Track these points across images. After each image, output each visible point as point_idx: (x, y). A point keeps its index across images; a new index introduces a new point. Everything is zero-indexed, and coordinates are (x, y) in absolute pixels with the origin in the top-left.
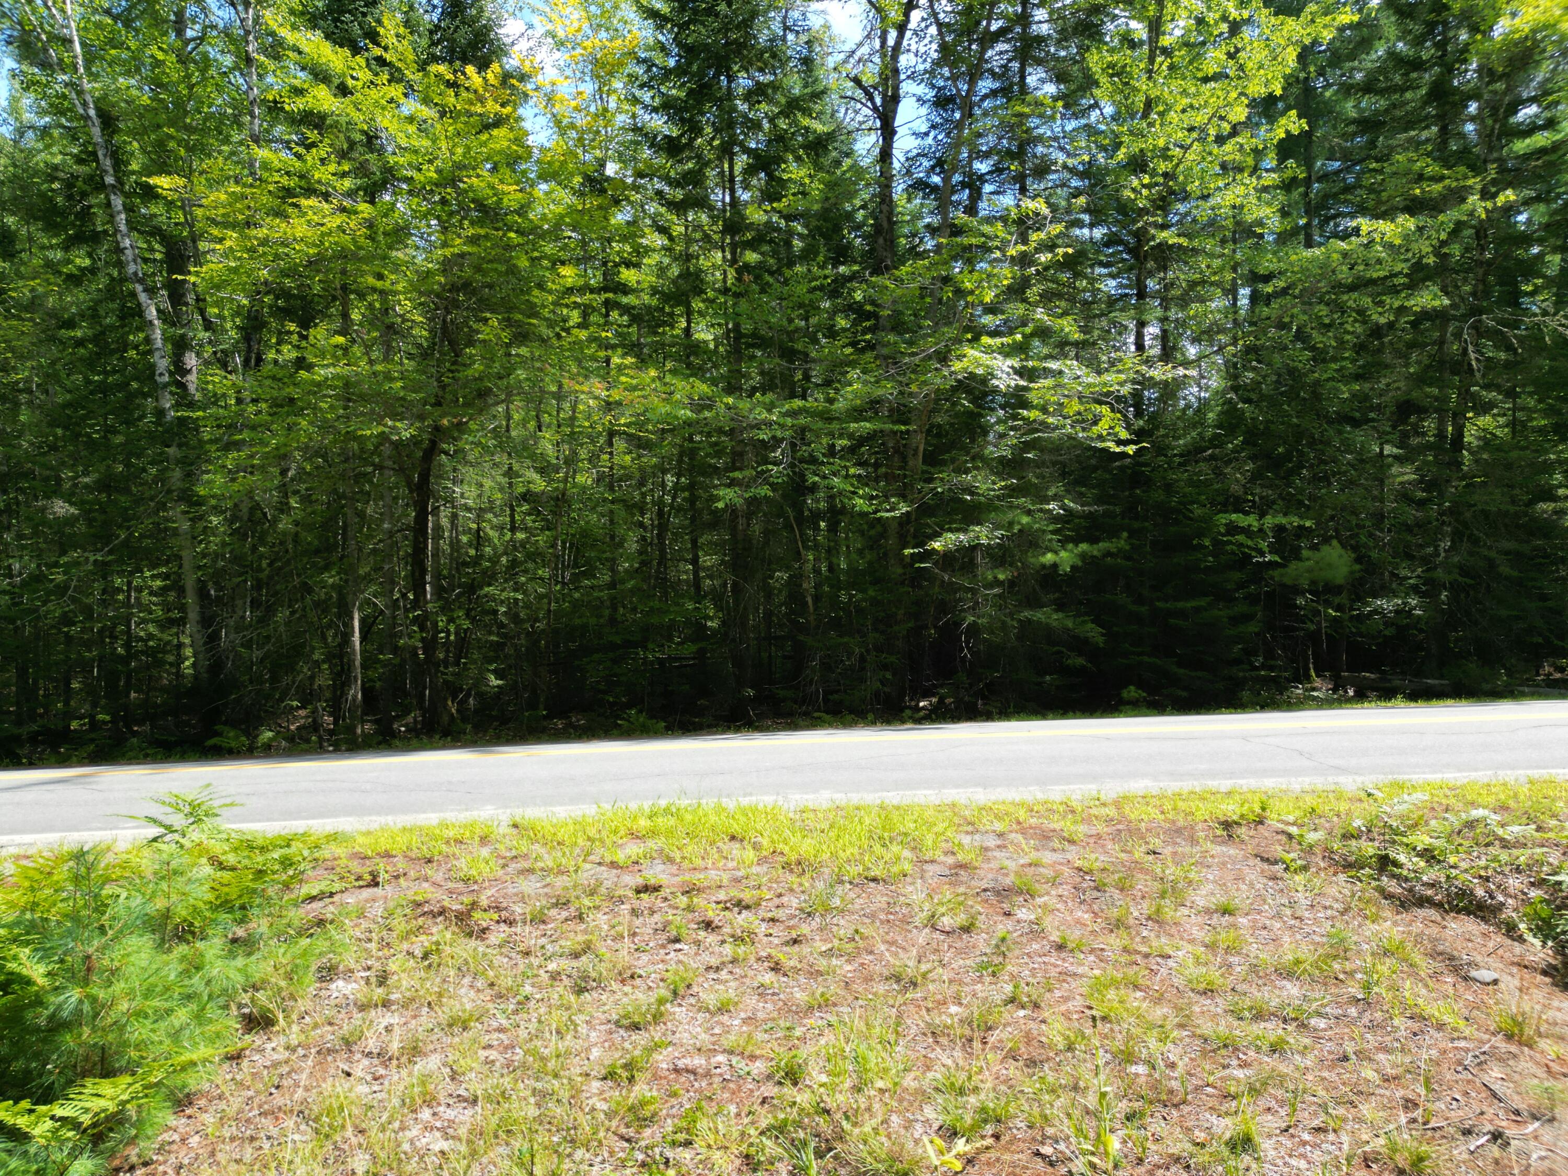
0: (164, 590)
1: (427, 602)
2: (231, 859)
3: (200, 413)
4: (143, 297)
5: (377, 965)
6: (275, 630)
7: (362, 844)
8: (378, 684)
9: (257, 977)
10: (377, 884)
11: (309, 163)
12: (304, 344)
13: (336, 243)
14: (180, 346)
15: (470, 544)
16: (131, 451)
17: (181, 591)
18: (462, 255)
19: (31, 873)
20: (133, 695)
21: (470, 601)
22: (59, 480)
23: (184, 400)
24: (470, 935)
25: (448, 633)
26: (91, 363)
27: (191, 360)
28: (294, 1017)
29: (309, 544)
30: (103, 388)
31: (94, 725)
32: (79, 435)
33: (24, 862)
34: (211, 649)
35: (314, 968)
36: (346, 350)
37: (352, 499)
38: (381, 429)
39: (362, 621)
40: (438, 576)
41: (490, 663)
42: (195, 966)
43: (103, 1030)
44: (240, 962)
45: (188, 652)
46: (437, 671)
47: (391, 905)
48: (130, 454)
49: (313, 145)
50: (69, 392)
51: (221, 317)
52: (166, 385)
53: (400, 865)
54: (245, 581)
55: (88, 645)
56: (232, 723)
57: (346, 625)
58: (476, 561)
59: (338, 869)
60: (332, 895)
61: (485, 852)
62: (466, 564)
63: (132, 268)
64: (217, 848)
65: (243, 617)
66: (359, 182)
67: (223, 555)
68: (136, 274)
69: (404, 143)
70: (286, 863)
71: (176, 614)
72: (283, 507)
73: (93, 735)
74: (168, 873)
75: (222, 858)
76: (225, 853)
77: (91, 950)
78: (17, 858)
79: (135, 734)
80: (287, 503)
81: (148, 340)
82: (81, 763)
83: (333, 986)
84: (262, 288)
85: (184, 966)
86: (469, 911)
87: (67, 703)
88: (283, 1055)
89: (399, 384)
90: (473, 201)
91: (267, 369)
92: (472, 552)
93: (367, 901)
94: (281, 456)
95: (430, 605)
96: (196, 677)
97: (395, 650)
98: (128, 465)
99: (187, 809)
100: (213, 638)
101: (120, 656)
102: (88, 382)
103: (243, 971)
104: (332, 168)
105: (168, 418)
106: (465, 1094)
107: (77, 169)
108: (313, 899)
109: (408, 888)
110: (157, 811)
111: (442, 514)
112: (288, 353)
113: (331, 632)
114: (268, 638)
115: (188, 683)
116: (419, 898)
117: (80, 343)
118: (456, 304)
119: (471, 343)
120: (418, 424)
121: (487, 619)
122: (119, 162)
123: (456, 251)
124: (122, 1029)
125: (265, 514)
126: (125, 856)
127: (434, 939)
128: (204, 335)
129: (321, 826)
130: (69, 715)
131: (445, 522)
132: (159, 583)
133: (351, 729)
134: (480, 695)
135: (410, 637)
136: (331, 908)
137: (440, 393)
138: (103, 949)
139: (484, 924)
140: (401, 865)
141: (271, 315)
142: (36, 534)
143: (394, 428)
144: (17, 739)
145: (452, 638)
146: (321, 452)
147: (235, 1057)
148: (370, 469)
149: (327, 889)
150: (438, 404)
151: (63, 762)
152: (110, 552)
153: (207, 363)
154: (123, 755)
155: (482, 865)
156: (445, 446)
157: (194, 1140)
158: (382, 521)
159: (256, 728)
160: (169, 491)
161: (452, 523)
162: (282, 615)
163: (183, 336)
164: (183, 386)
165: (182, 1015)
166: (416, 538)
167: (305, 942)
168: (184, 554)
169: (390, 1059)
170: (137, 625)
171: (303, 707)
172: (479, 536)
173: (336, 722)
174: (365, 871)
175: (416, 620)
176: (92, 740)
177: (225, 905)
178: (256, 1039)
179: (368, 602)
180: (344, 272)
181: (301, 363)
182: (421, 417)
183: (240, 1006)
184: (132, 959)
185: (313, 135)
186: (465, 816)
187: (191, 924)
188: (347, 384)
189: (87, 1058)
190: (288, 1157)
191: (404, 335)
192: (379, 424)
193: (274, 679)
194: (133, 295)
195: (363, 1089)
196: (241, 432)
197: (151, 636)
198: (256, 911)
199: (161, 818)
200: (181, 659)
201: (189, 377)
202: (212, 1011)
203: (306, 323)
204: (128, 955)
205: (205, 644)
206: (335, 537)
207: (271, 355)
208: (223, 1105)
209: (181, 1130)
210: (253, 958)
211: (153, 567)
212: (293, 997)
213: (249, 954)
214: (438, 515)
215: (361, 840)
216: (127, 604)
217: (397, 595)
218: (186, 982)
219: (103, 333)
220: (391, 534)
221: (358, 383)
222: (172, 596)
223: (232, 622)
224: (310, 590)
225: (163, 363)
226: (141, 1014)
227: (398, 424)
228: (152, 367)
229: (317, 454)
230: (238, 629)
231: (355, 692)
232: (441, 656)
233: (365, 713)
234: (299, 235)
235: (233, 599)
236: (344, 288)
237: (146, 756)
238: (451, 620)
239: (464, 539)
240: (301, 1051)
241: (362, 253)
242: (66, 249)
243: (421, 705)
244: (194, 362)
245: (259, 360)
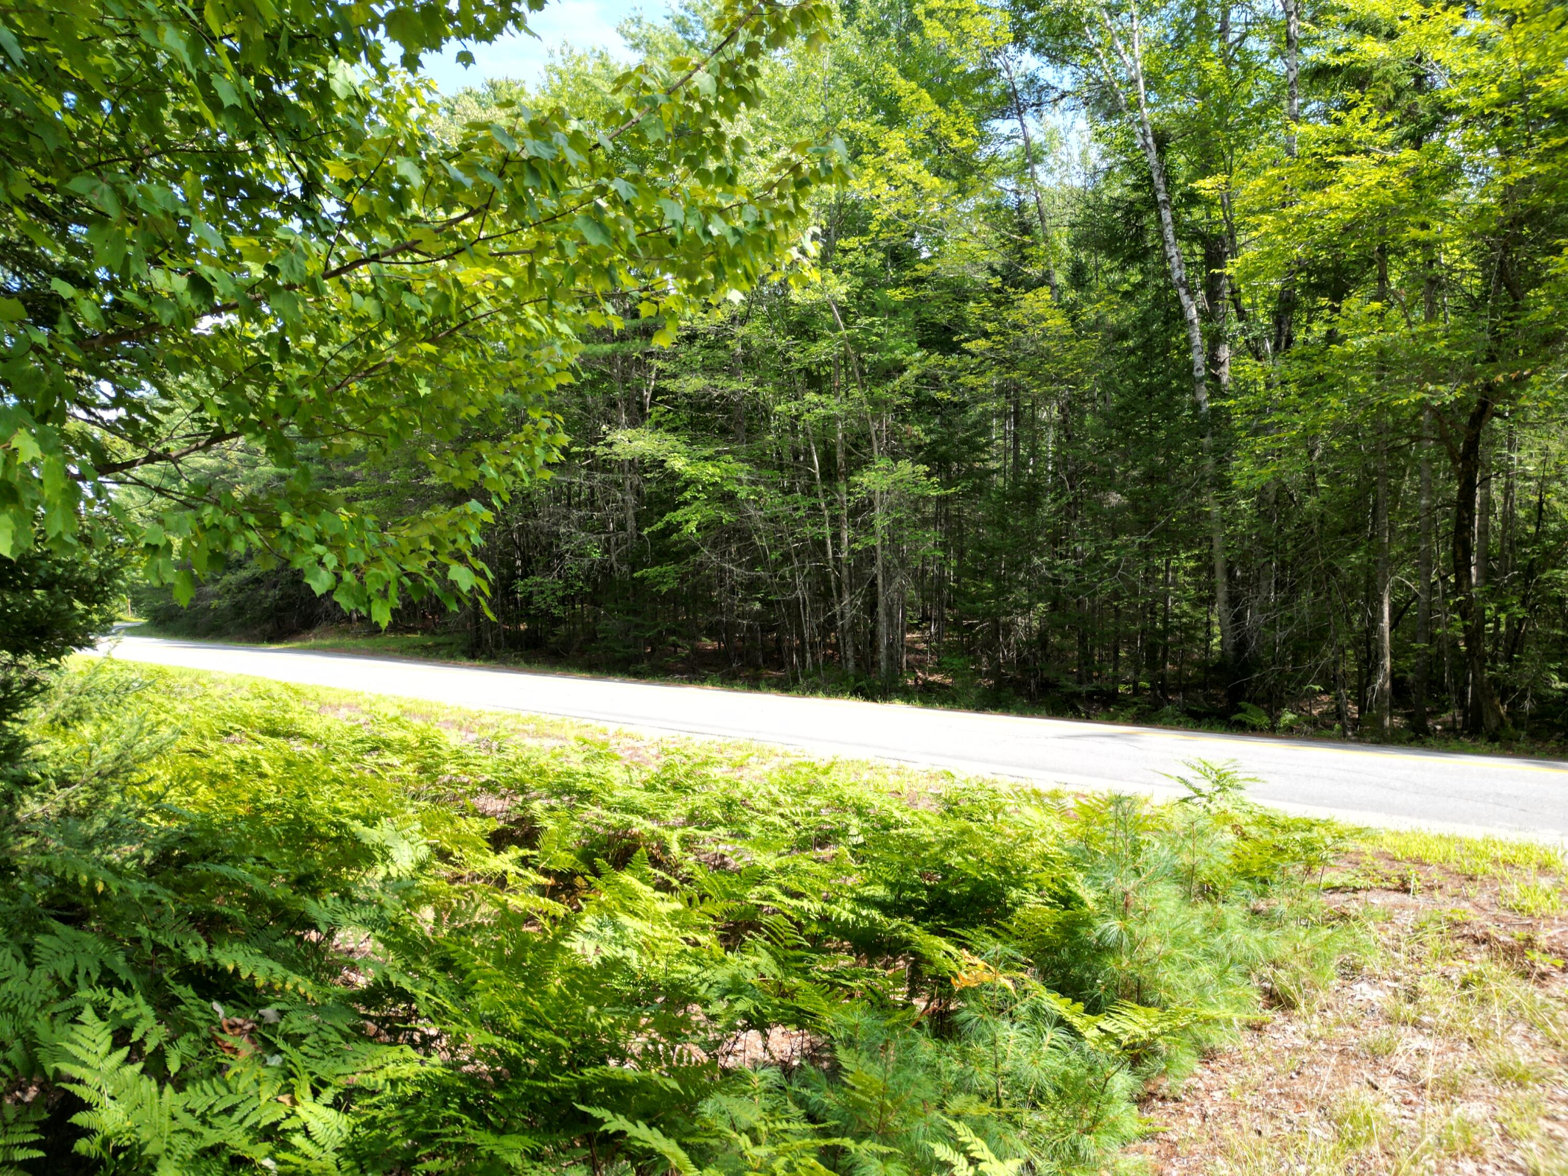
0: (1196, 571)
1: (1470, 586)
2: (1253, 831)
3: (1232, 402)
4: (1185, 300)
5: (1407, 979)
6: (1299, 612)
7: (1389, 844)
8: (1410, 676)
9: (1276, 954)
10: (1407, 891)
11: (1349, 125)
12: (1336, 317)
13: (1373, 203)
14: (1215, 340)
15: (1529, 519)
16: (1172, 443)
17: (1211, 571)
18: (1530, 179)
19: (1087, 810)
20: (1169, 666)
21: (1527, 585)
22: (1113, 474)
23: (1217, 391)
24: (1526, 976)
25: (1498, 623)
26: (1140, 368)
27: (1224, 353)
28: (1316, 1007)
29: (1336, 524)
30: (1149, 391)
31: (1137, 691)
32: (1128, 434)
33: (1082, 800)
34: (1237, 628)
35: (1336, 962)
36: (1381, 315)
37: (1384, 475)
38: (1420, 395)
39: (1393, 607)
40: (1485, 557)
41: (1553, 660)
42: (1217, 926)
43: (1139, 963)
44: (1260, 934)
45: (1216, 630)
46: (1482, 667)
47: (1424, 918)
48: (1170, 447)
49: (1355, 105)
50: (1122, 396)
51: (1254, 306)
52: (1201, 379)
53: (1434, 876)
54: (1270, 562)
55: (1133, 619)
56: (1256, 702)
57: (1374, 610)
58: (1536, 539)
59: (1363, 865)
60: (1355, 890)
61: (1545, 883)
62: (1521, 543)
63: (1176, 274)
64: (1242, 819)
65: (1267, 598)
66: (1405, 129)
67: (1250, 536)
68: (1180, 279)
69: (1458, 69)
70: (1308, 846)
71: (1205, 593)
72: (1311, 488)
73: (1135, 699)
74: (1194, 833)
75: (1245, 829)
76: (1247, 824)
77: (1128, 888)
78: (1077, 795)
79: (1169, 702)
80: (1314, 484)
81: (1188, 340)
82: (1126, 722)
83: (1357, 987)
84: (1295, 267)
85: (1208, 923)
86: (1522, 949)
87: (1115, 669)
88: (1302, 1042)
89: (1444, 343)
90: (1547, 111)
91: (1295, 350)
92: (1531, 529)
93: (1395, 906)
94: (1308, 438)
95: (1474, 590)
96: (1223, 654)
97: (1431, 638)
98: (1168, 457)
99: (1214, 777)
100: (1239, 618)
101: (1158, 631)
102: (1137, 385)
103: (1263, 943)
104: (1373, 123)
105: (1204, 410)
106: (1520, 1162)
107: (1134, 196)
108: (1335, 889)
109: (1444, 903)
110: (1188, 774)
111: (1493, 487)
112: (1319, 329)
113: (1358, 617)
114: (1291, 619)
115: (1215, 658)
116: (1457, 918)
117: (1132, 351)
118: (1520, 240)
119: (1537, 283)
120: (1465, 386)
121: (1550, 608)
122: (1169, 180)
123: (1522, 175)
124: (1154, 968)
125: (1291, 497)
126: (1159, 811)
127: (1476, 968)
128: (1236, 325)
129: (1347, 819)
130: (1117, 680)
131: (1497, 495)
132: (1192, 564)
133: (1379, 721)
134: (1537, 697)
135: (1449, 625)
136: (1355, 904)
137: (1494, 346)
138: (1138, 889)
139: (1544, 969)
140: (1437, 877)
141: (1303, 293)
142: (1094, 522)
143: (1436, 392)
144: (1078, 695)
145: (1503, 629)
146: (1353, 429)
147: (1257, 1028)
148: (1404, 442)
149: (1351, 883)
150: (1492, 359)
151: (1112, 719)
152: (1152, 536)
153: (1238, 353)
154: (1160, 720)
155: (1541, 898)
156: (1500, 407)
157: (1218, 1095)
158: (1419, 497)
159: (1278, 709)
160: (1203, 479)
161: (1506, 496)
162: (1306, 596)
163: (1219, 331)
164: (1216, 378)
165: (1206, 971)
166: (1459, 513)
167: (1325, 932)
168: (1214, 536)
169: (1423, 1087)
170: (1174, 602)
171: (1326, 692)
172: (1541, 510)
173: (1360, 712)
174: (1393, 873)
175: (1457, 607)
176: (1135, 704)
177: (1247, 875)
178: (1275, 1016)
179: (1400, 585)
180: (1382, 232)
181: (1331, 337)
182: (1470, 377)
183: (1261, 979)
184: (1162, 904)
185: (1353, 95)
186: (1517, 837)
187: (1214, 886)
188: (1382, 353)
189: (1126, 985)
190: (1309, 1150)
191: (1452, 287)
192: (1419, 390)
193: (1296, 661)
194: (1177, 299)
195: (1389, 1108)
196: (1269, 415)
197: (1184, 614)
198: (1277, 888)
199: (1191, 780)
200: (1210, 635)
201: (1222, 369)
202: (1233, 974)
203: (1338, 294)
204: (1159, 900)
205: (1232, 622)
206: (1364, 517)
207: (1300, 336)
208: (1244, 1072)
209: (1206, 1079)
210: (1273, 934)
211: (1188, 548)
212: (1313, 985)
213: (1270, 930)
214: (1488, 487)
215: (1389, 839)
216: (1165, 582)
217: (1434, 578)
218: (1210, 940)
219: (1150, 340)
220: (1429, 510)
221: (1395, 348)
222: (1203, 577)
223: (1256, 603)
224: (1335, 571)
225: (1198, 358)
226: (1169, 959)
227: (1441, 388)
228: (1191, 365)
229: (1347, 431)
230: (1262, 610)
231: (1382, 682)
232: (1488, 649)
233: (1393, 705)
234: (1335, 202)
235: (1258, 579)
236: (1382, 250)
237: (1179, 723)
238: (1501, 609)
239: (1522, 514)
240: (1323, 1045)
241: (1404, 206)
242: (1123, 269)
243: (1461, 704)
244: (1227, 354)
245: (1289, 341)
